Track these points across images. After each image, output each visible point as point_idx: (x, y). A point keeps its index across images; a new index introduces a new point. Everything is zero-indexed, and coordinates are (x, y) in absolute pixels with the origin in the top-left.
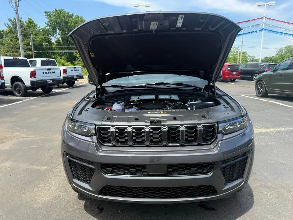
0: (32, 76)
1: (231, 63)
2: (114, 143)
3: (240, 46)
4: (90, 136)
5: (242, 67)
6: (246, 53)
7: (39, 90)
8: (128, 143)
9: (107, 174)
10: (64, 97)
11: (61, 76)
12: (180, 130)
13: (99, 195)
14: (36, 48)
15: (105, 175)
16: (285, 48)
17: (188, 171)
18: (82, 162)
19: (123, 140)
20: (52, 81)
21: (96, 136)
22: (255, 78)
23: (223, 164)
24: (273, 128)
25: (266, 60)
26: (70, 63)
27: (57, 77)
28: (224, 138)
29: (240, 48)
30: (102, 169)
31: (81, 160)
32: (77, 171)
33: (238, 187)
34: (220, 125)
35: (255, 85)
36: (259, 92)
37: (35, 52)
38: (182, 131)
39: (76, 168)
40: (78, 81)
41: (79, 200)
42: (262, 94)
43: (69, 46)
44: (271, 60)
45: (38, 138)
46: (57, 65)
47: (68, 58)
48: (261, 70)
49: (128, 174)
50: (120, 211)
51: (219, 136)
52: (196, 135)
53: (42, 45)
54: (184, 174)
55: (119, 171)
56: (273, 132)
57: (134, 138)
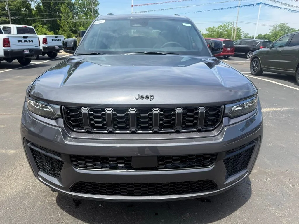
0: (5, 45)
1: (225, 39)
2: (88, 129)
3: (235, 22)
4: (55, 119)
5: (237, 43)
6: (240, 29)
7: (16, 61)
8: (107, 129)
9: (79, 168)
10: (43, 69)
11: (40, 46)
12: (176, 113)
13: (70, 192)
14: (13, 14)
15: (77, 169)
16: (279, 25)
17: (183, 164)
18: (47, 152)
19: (101, 125)
20: (30, 51)
21: (63, 120)
22: (248, 56)
23: (228, 154)
24: (269, 108)
25: (259, 37)
26: (53, 33)
27: (36, 46)
28: (231, 123)
29: (235, 23)
30: (72, 161)
31: (45, 149)
32: (42, 161)
33: (241, 179)
34: (227, 106)
35: (250, 63)
36: (254, 70)
37: (12, 19)
38: (178, 113)
39: (41, 158)
40: (61, 52)
41: (52, 192)
42: (256, 72)
43: (52, 13)
44: (264, 37)
45: (9, 116)
46: (36, 33)
47: (50, 27)
48: (255, 48)
49: (106, 168)
50: (100, 205)
51: (225, 120)
52: (196, 118)
53: (20, 10)
54: (179, 168)
55: (95, 165)
56: (269, 112)
57: (115, 123)
